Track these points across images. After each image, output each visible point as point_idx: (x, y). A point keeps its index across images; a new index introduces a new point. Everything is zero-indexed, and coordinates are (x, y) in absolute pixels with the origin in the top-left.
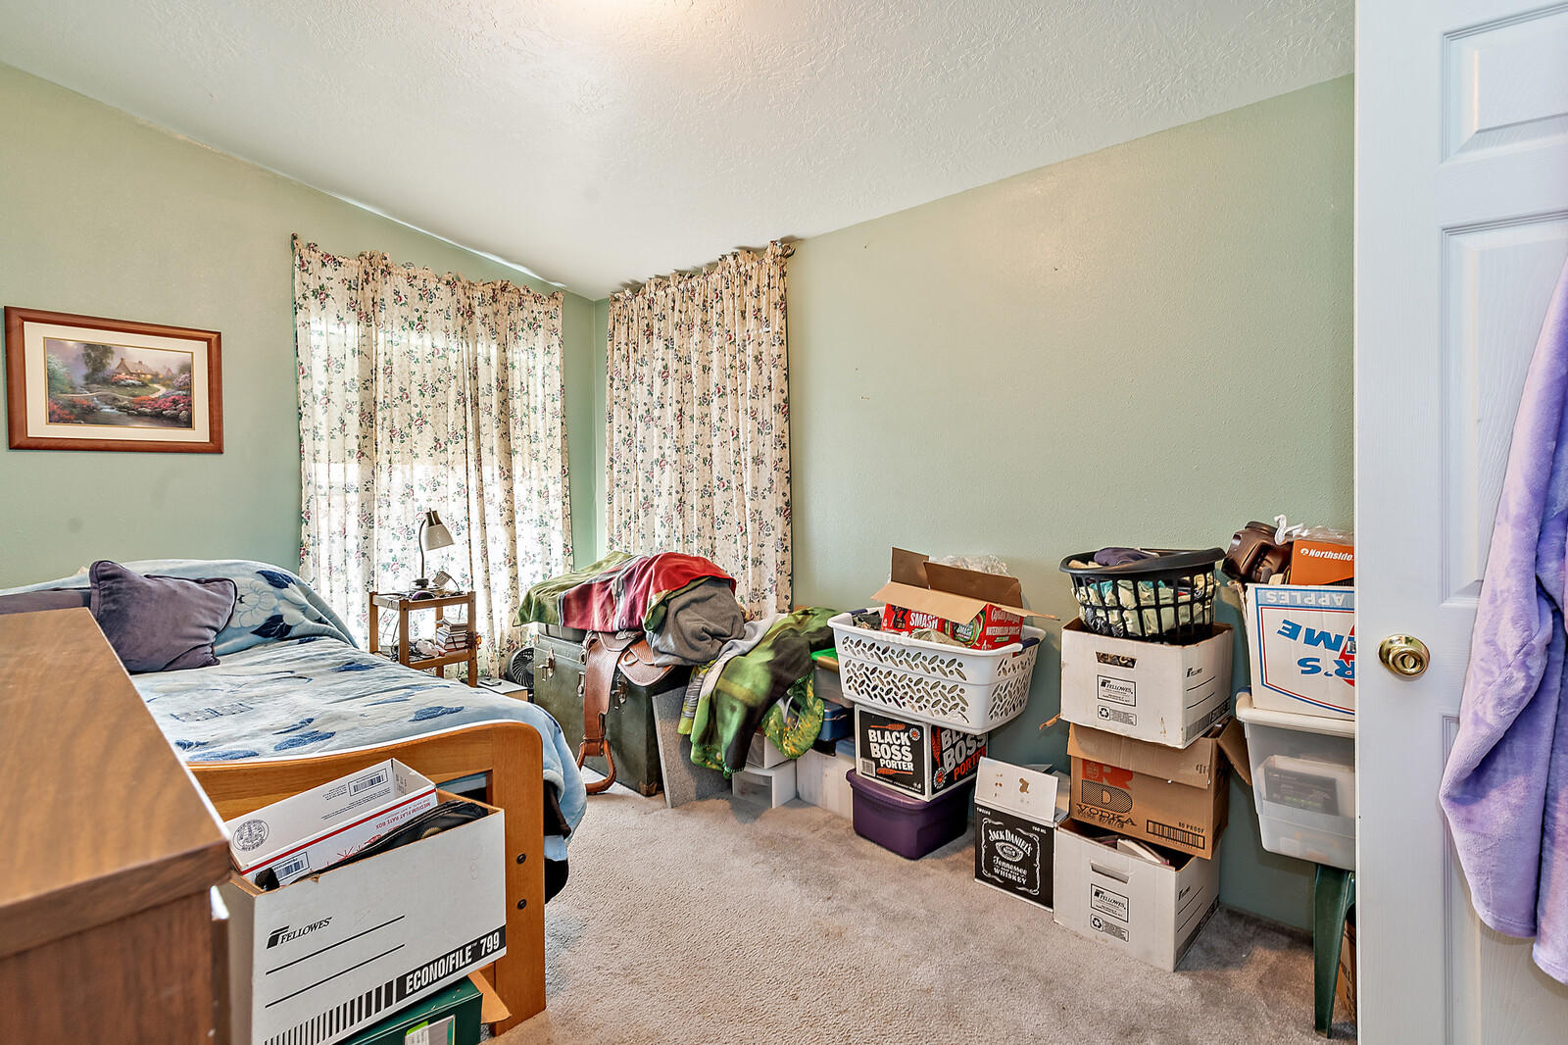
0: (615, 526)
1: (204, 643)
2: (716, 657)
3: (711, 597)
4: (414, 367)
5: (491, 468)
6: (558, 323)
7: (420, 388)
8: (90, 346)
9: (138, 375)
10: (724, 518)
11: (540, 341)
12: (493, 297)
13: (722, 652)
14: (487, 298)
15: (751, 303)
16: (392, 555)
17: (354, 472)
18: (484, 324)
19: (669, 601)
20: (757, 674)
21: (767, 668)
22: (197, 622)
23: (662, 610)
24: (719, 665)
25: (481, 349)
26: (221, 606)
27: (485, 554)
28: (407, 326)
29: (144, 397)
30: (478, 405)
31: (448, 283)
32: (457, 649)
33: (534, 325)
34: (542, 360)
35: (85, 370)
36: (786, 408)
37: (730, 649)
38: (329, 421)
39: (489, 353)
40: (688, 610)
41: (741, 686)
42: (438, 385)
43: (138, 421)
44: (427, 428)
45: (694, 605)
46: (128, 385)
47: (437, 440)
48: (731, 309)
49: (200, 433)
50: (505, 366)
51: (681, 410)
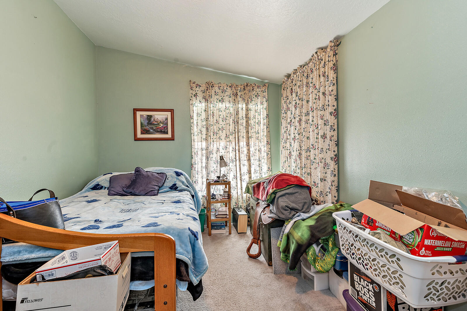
0: (283, 162)
1: (154, 189)
2: (291, 218)
3: (296, 193)
4: (220, 113)
5: (243, 143)
6: (266, 94)
7: (222, 119)
8: (148, 116)
9: (157, 122)
10: (314, 160)
11: (259, 101)
12: (244, 89)
13: (294, 217)
14: (242, 89)
15: (322, 70)
16: (214, 168)
17: (204, 144)
18: (241, 98)
19: (276, 193)
20: (304, 230)
21: (309, 228)
22: (153, 184)
23: (273, 196)
24: (292, 222)
25: (240, 106)
26: (160, 180)
27: (240, 170)
28: (218, 101)
29: (158, 127)
30: (238, 123)
31: (230, 86)
32: (225, 199)
33: (257, 96)
34: (260, 106)
35: (147, 122)
36: (336, 113)
37: (298, 216)
38: (198, 131)
39: (242, 106)
40: (284, 197)
41: (297, 234)
42: (227, 118)
43: (157, 133)
44: (224, 131)
45: (287, 196)
46: (155, 124)
47: (226, 135)
48: (316, 75)
49: (169, 136)
50: (247, 110)
51: (300, 119)
